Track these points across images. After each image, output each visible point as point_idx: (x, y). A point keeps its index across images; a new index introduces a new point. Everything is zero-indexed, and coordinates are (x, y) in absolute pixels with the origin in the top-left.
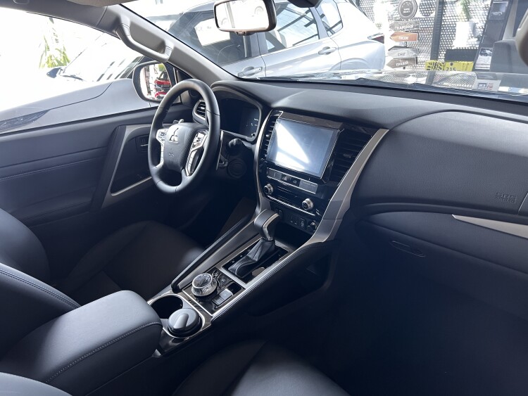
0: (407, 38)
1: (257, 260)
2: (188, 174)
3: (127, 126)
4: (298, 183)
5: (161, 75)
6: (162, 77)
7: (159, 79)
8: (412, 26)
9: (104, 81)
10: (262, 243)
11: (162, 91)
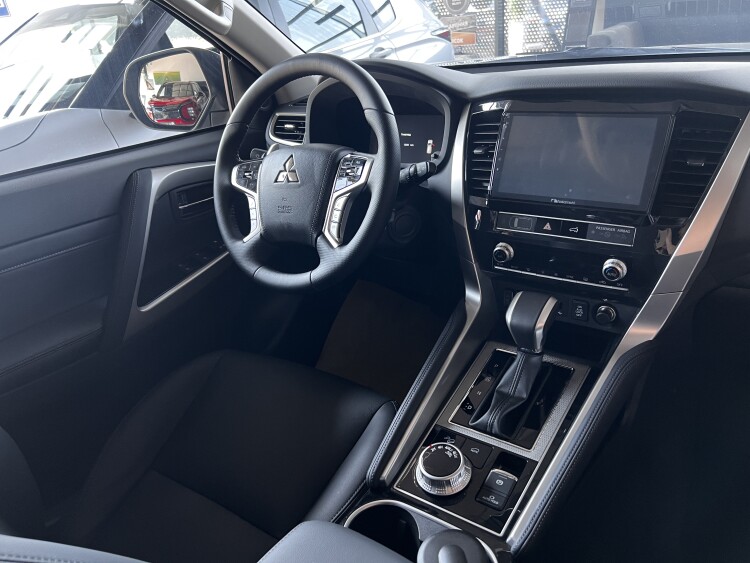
0: (461, 40)
1: (525, 396)
2: (335, 245)
3: (153, 171)
4: (584, 230)
5: (160, 90)
6: (162, 94)
7: (158, 97)
8: (466, 23)
9: (16, 118)
10: (526, 362)
11: (165, 117)
